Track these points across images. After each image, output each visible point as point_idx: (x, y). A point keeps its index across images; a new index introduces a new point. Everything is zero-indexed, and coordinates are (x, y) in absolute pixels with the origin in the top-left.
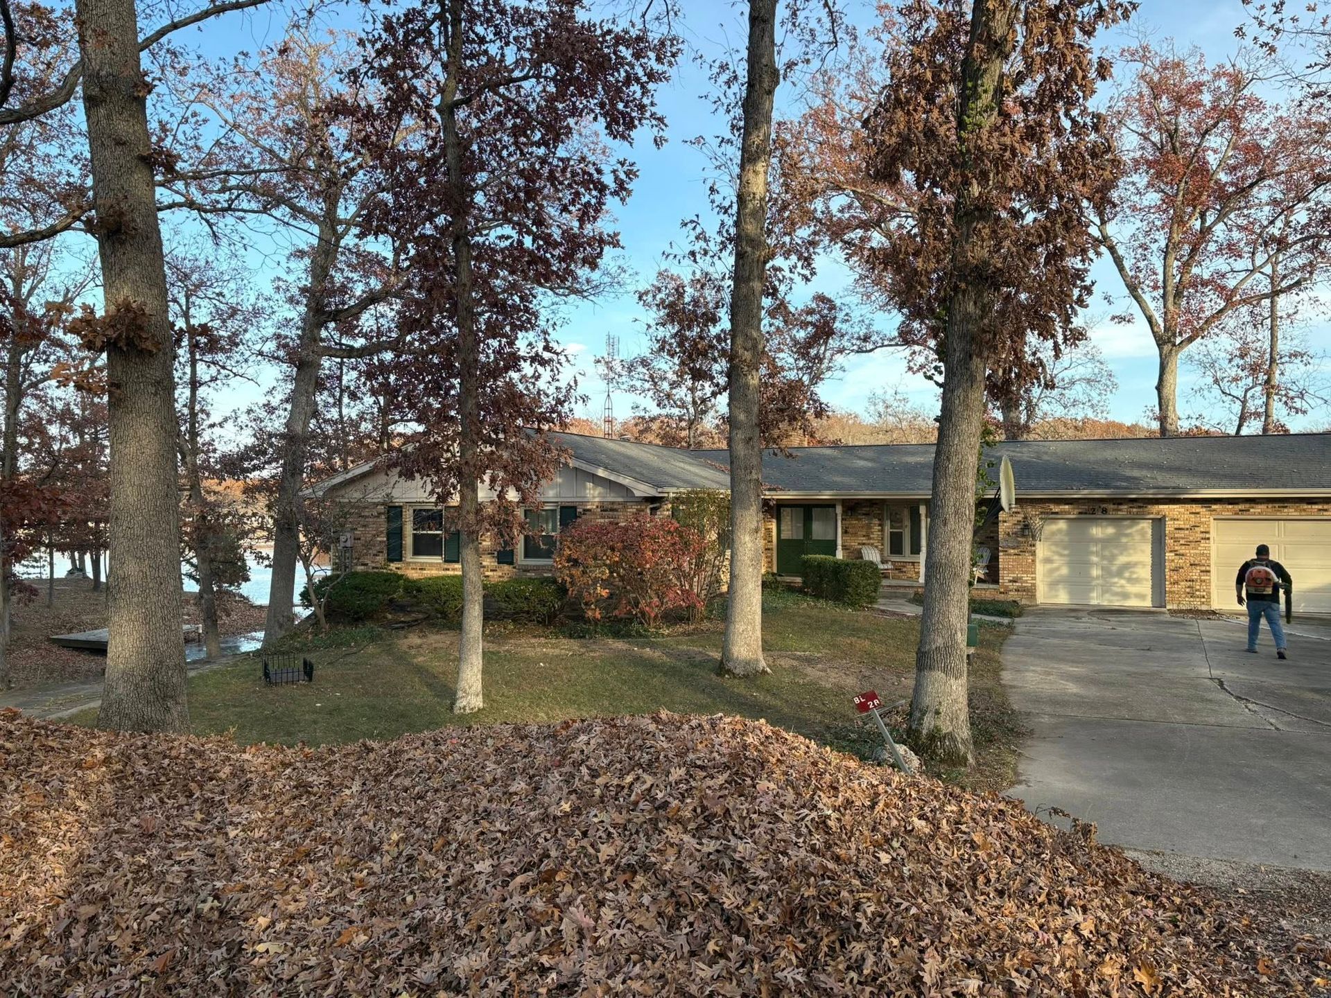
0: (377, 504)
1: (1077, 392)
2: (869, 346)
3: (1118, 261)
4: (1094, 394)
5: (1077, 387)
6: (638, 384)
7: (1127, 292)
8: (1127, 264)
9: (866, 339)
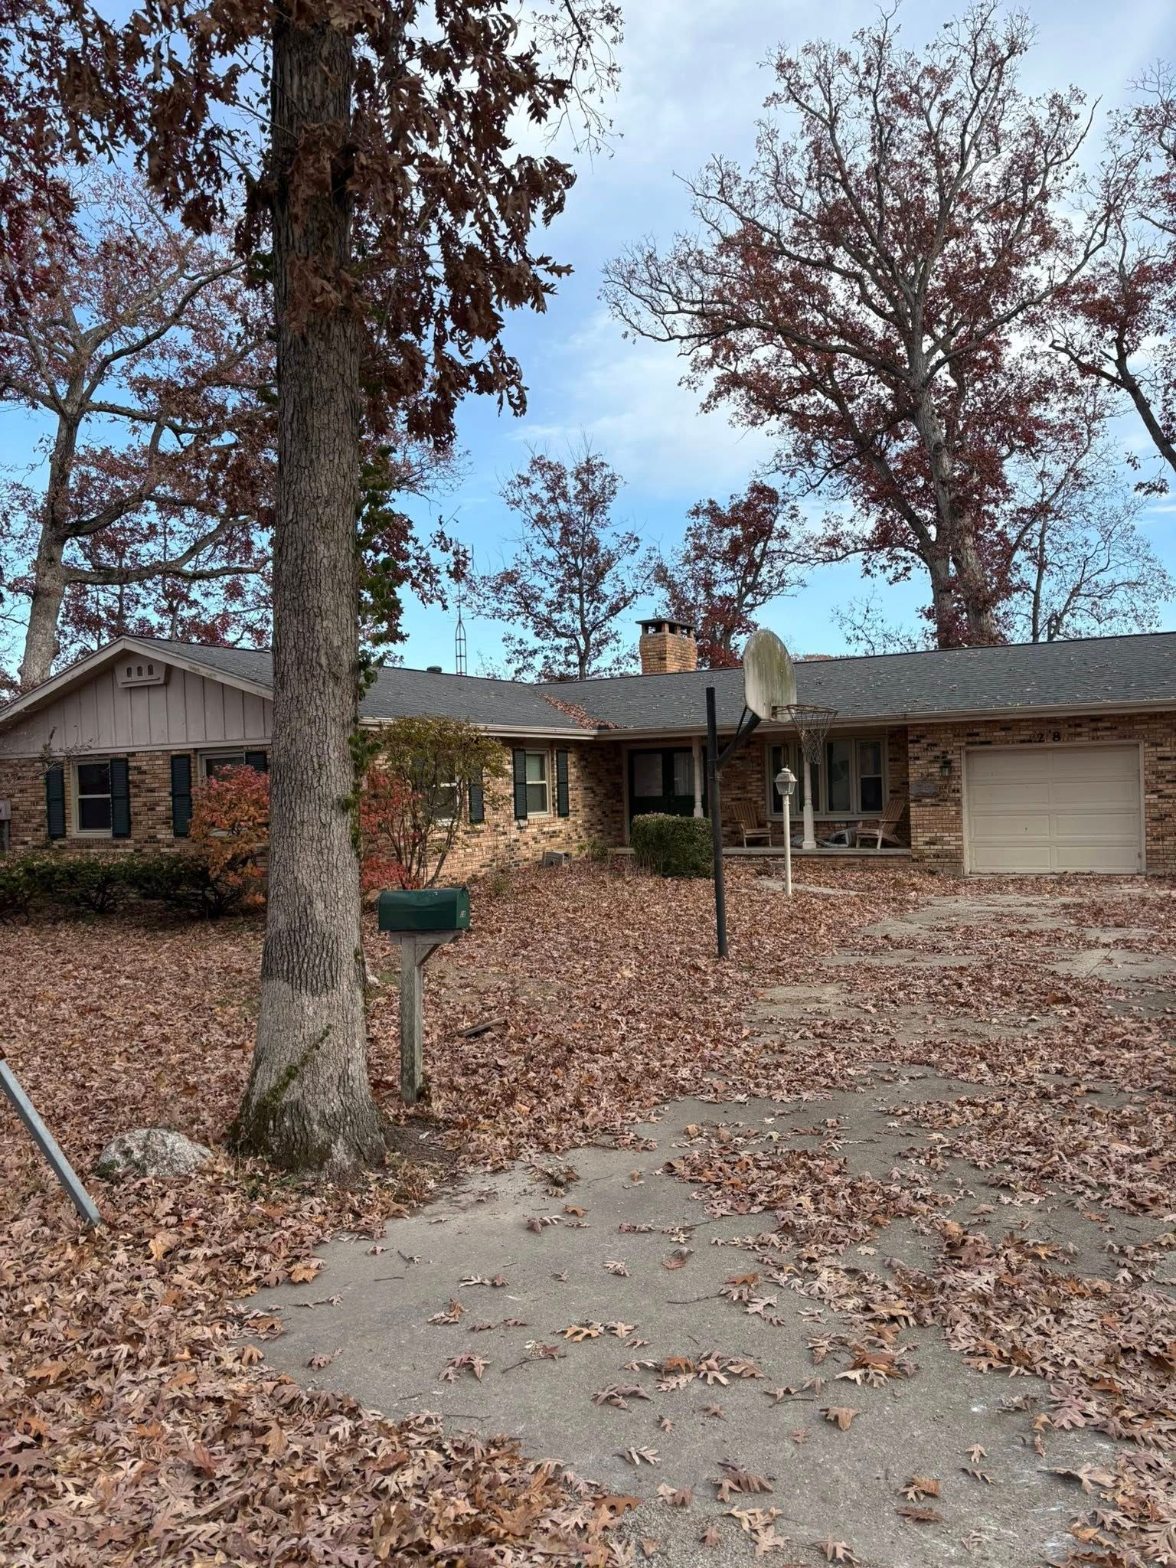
0: (33, 761)
1: (1118, 601)
2: (840, 553)
3: (1143, 406)
4: (1139, 603)
5: (1120, 594)
6: (506, 607)
7: (1157, 451)
8: (1156, 410)
9: (833, 542)
